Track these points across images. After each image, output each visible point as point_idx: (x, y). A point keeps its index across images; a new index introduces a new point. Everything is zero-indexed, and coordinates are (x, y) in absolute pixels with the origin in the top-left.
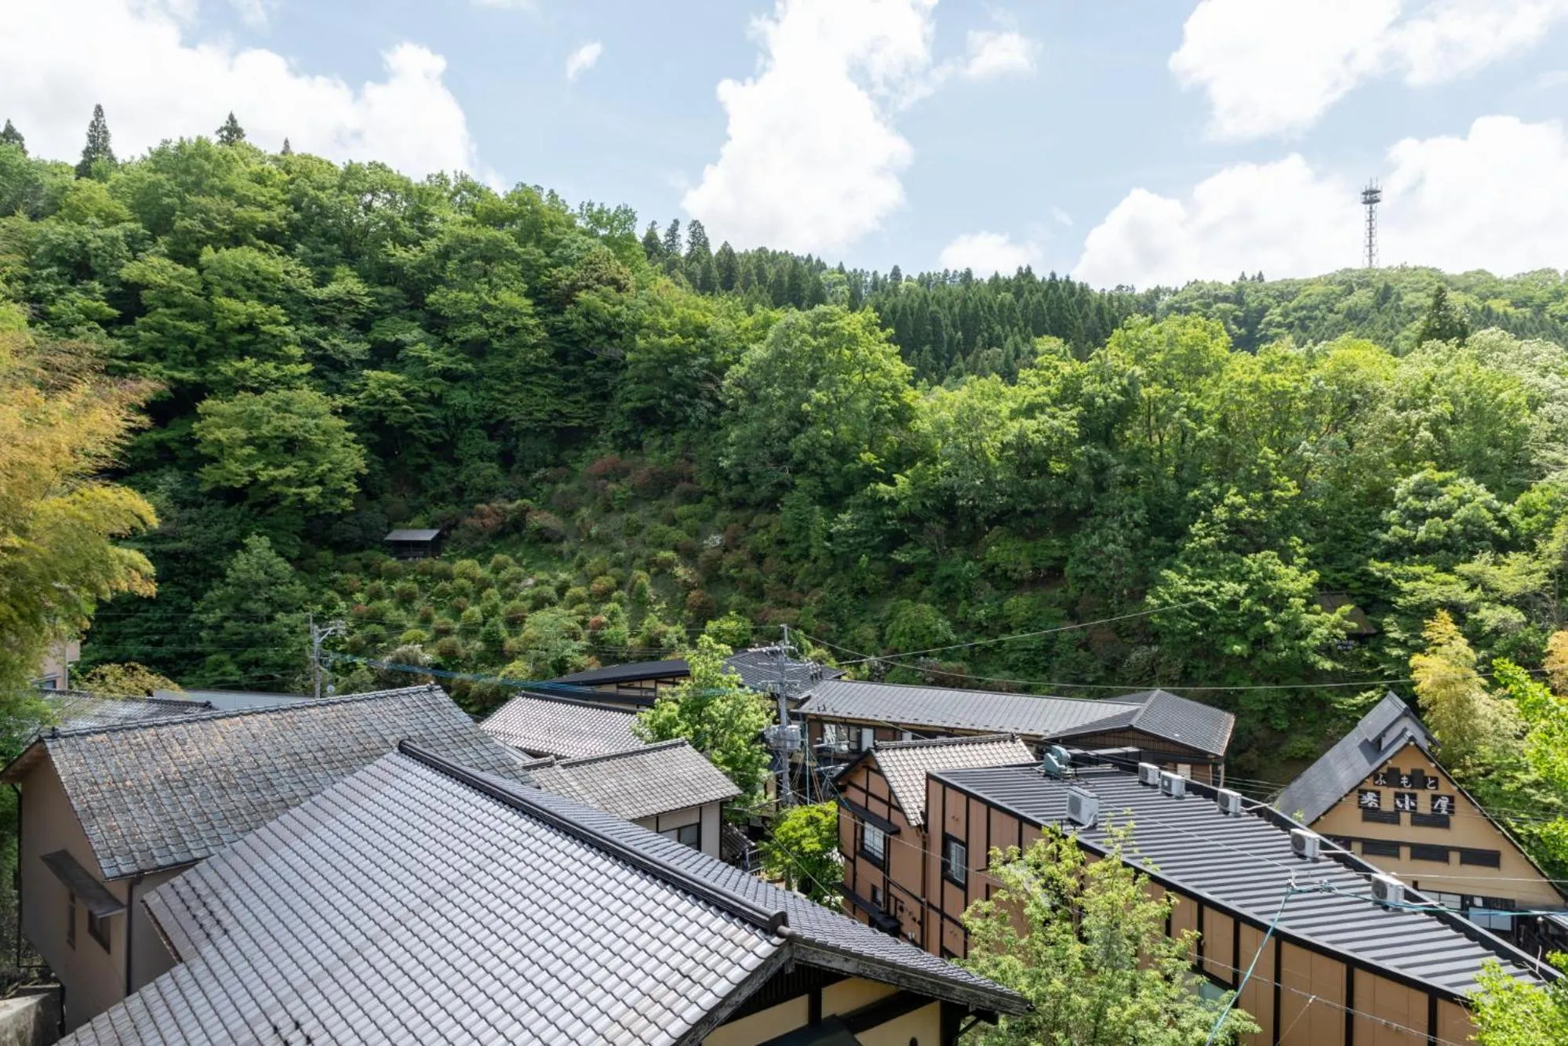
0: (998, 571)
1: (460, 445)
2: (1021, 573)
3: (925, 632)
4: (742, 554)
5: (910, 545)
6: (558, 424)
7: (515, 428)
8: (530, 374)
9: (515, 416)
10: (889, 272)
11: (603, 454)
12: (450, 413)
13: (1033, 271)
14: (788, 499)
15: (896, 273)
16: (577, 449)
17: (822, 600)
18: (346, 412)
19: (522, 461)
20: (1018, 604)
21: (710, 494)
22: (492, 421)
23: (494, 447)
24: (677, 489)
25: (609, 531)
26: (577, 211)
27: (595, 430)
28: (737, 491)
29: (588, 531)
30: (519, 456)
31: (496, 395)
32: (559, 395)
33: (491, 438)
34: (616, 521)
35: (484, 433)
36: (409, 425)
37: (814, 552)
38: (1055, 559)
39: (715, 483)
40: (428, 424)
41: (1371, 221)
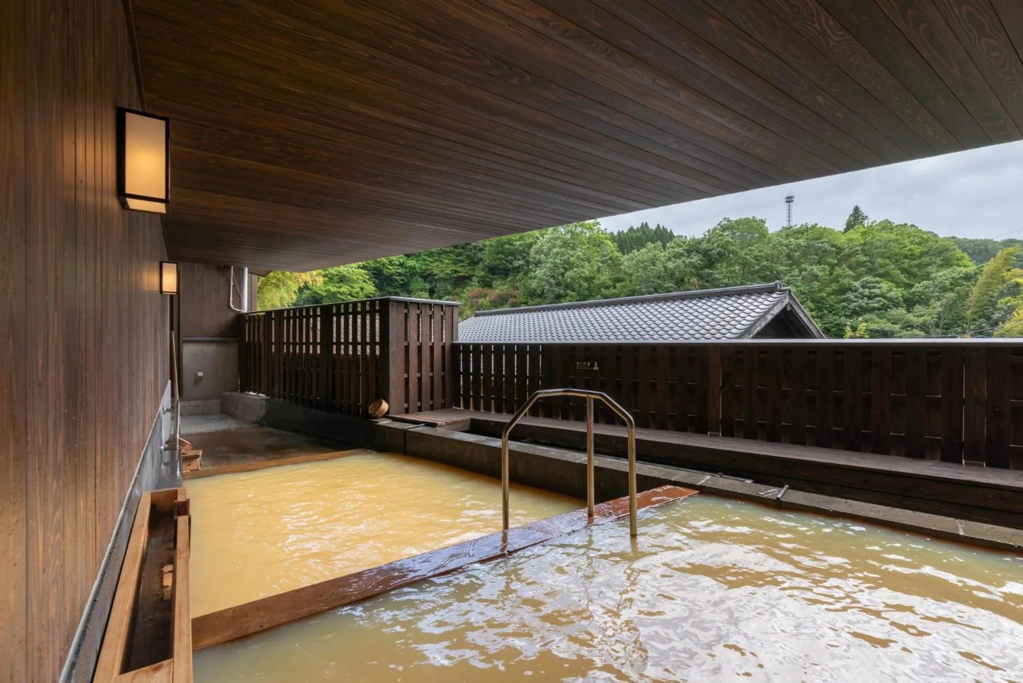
1: (412, 284)
7: (436, 277)
8: (442, 254)
9: (435, 272)
11: (474, 288)
12: (408, 270)
13: (649, 224)
16: (462, 288)
18: (364, 268)
19: (438, 292)
22: (426, 274)
23: (428, 286)
30: (437, 290)
31: (427, 262)
32: (455, 263)
33: (425, 282)
35: (422, 280)
36: (392, 275)
39: (526, 298)
40: (400, 274)
41: (789, 210)
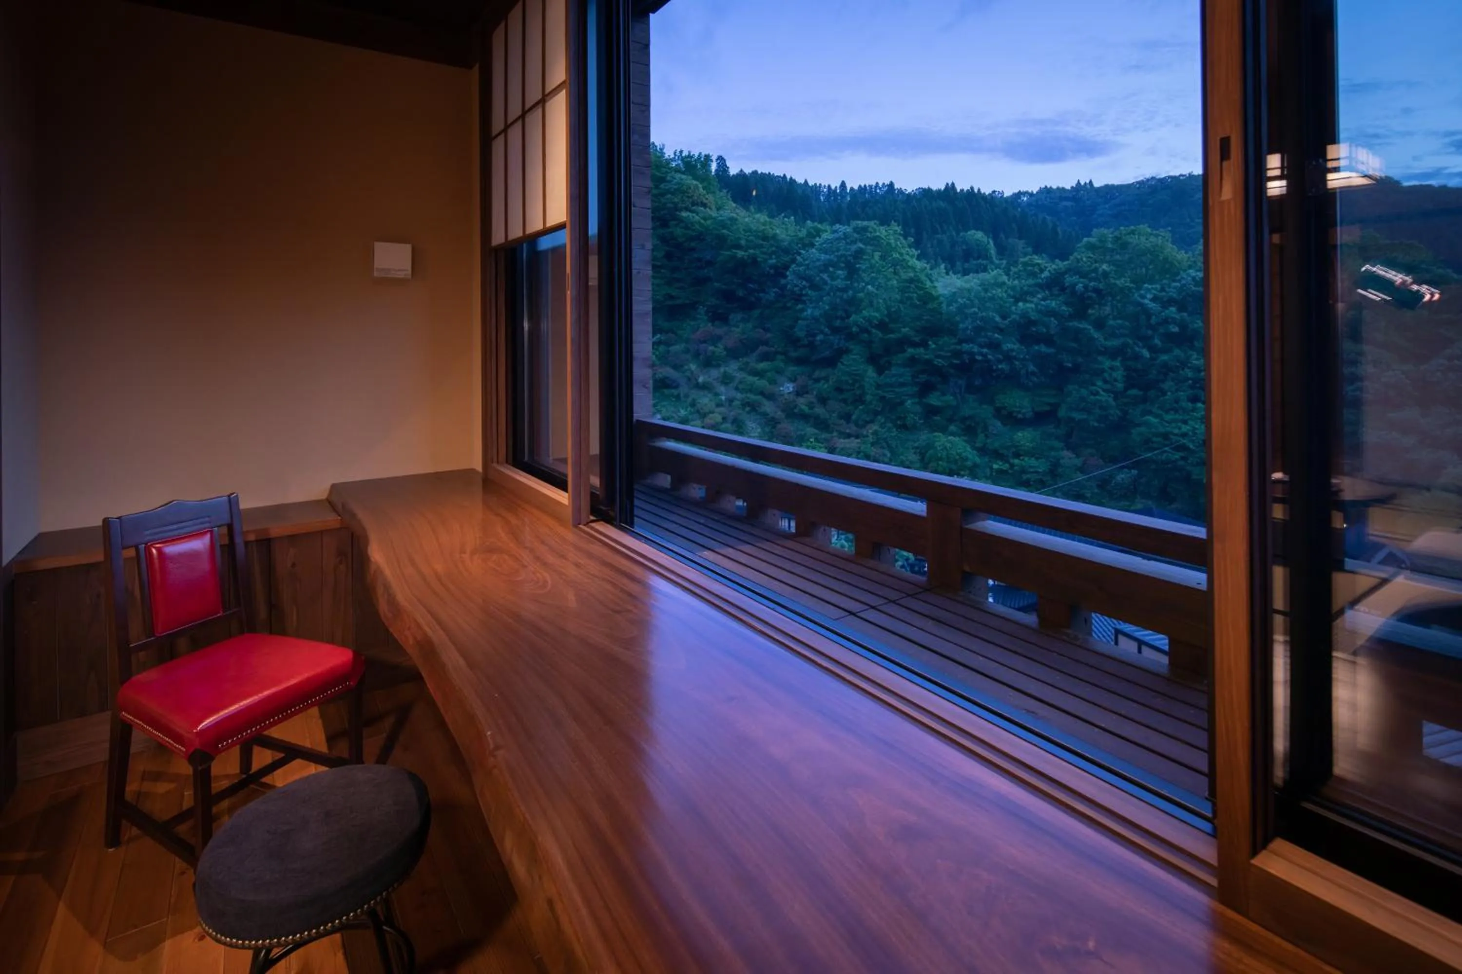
0: (1004, 412)
2: (1024, 414)
3: (957, 457)
4: (811, 398)
5: (938, 393)
6: (670, 303)
10: (838, 185)
14: (845, 359)
15: (843, 185)
17: (875, 433)
20: (1025, 437)
21: (781, 354)
24: (758, 351)
25: (710, 380)
26: (672, 156)
27: (693, 306)
28: (801, 352)
29: (696, 380)
34: (715, 373)
37: (868, 398)
38: (1050, 404)
